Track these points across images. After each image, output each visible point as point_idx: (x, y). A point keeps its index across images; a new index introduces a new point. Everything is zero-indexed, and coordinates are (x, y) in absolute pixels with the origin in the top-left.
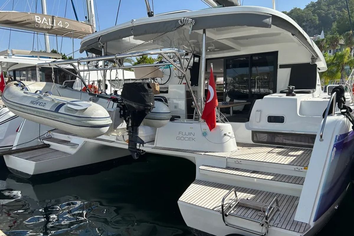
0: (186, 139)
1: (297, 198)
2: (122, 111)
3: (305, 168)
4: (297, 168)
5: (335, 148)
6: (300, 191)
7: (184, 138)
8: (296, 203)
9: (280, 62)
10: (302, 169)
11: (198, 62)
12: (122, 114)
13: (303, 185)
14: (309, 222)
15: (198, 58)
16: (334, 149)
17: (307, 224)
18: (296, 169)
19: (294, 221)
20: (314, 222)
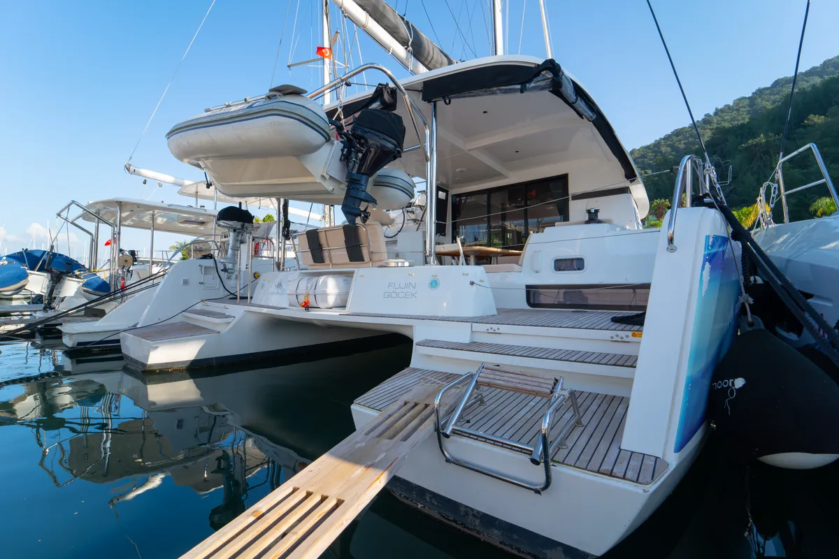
0: (401, 295)
1: (624, 401)
2: (346, 150)
3: (634, 335)
4: (617, 336)
5: (707, 263)
6: (629, 382)
7: (397, 295)
8: (620, 410)
9: (573, 189)
10: (627, 336)
11: (444, 198)
12: (345, 153)
13: (635, 367)
14: (664, 454)
15: (445, 194)
16: (706, 266)
17: (657, 458)
18: (615, 337)
19: (620, 450)
20: (677, 454)
